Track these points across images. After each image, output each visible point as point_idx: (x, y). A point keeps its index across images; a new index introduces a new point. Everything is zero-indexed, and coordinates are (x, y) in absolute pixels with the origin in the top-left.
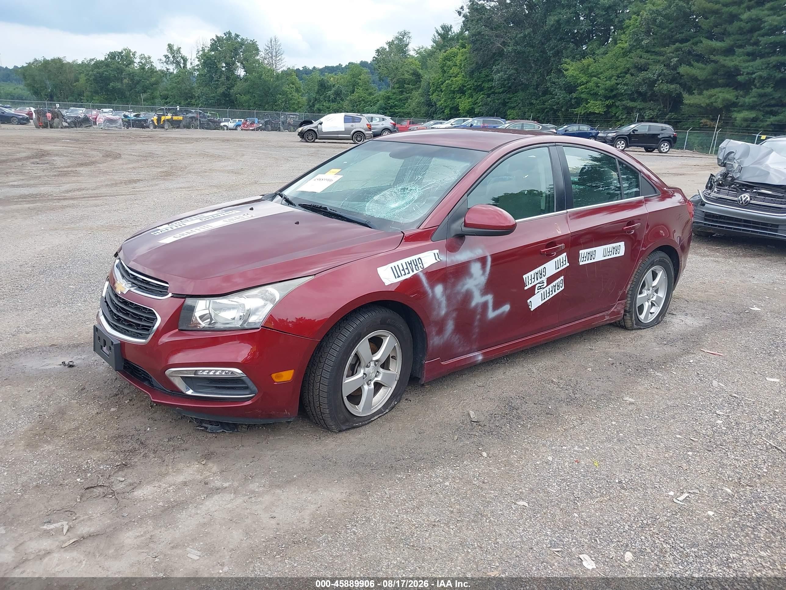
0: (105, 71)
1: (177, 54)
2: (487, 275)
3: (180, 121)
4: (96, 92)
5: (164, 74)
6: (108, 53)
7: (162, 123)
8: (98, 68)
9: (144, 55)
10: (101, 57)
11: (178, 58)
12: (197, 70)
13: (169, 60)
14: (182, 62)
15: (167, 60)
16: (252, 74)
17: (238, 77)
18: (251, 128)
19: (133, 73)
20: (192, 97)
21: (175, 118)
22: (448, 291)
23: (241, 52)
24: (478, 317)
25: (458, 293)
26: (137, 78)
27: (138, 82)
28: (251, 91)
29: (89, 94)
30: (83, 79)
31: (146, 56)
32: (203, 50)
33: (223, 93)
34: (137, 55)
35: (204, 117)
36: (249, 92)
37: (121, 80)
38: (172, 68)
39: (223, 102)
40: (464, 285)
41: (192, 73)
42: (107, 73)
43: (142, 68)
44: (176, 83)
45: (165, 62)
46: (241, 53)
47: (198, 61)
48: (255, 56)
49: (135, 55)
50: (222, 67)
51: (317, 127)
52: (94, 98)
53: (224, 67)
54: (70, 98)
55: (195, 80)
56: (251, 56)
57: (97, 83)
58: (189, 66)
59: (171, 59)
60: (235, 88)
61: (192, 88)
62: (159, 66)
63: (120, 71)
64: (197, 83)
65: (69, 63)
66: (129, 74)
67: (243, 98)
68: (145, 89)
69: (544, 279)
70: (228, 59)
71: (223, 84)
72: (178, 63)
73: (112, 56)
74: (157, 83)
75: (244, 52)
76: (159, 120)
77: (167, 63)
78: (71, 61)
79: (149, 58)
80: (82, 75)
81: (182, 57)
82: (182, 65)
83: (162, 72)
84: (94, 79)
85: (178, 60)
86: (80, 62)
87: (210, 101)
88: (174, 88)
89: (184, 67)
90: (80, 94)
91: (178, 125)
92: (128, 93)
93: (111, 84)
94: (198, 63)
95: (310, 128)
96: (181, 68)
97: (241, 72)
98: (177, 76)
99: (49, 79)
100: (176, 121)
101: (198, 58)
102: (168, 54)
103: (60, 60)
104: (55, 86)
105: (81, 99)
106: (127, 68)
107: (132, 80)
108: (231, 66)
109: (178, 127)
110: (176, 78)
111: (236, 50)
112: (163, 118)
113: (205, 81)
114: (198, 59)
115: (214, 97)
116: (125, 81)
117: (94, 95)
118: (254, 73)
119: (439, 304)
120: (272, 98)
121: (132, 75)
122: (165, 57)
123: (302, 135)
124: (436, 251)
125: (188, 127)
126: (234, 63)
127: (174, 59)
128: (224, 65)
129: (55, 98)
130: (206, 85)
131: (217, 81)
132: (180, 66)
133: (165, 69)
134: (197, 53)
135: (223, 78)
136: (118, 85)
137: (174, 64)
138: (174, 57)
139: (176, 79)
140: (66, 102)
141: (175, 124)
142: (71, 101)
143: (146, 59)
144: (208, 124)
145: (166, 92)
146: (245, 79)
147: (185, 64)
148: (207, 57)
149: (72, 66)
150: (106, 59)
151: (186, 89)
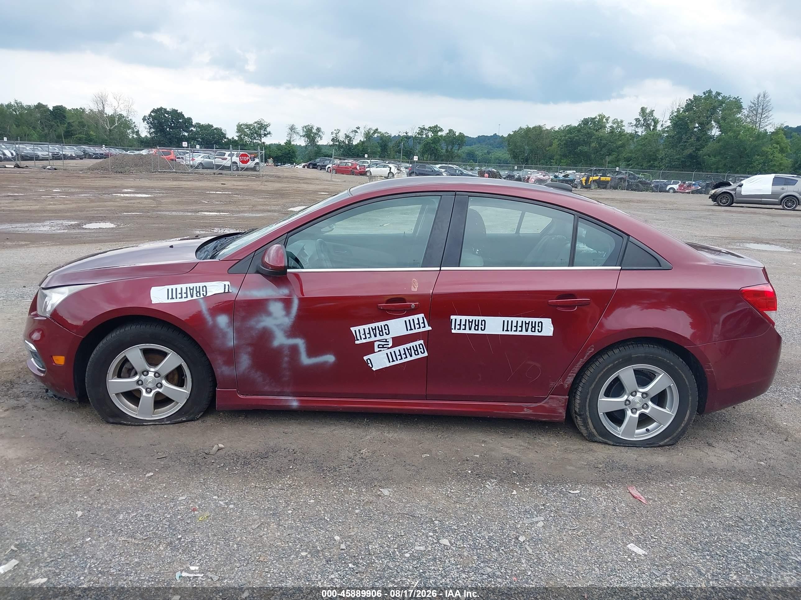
0: (576, 136)
1: (649, 116)
2: (293, 317)
3: (607, 182)
4: (565, 156)
5: (634, 136)
6: (583, 119)
7: (589, 183)
8: (571, 133)
9: (617, 119)
10: (575, 123)
11: (649, 120)
12: (667, 131)
13: (639, 123)
14: (653, 124)
15: (638, 123)
16: (727, 133)
17: (712, 137)
18: (687, 191)
19: (601, 137)
20: (655, 160)
21: (603, 178)
22: (237, 324)
23: (720, 110)
24: (286, 359)
25: (251, 328)
26: (604, 142)
27: (605, 146)
28: (722, 152)
29: (558, 157)
30: (556, 143)
31: (619, 120)
32: (678, 110)
33: (691, 154)
34: (610, 120)
35: (634, 178)
36: (720, 153)
37: (589, 144)
38: (641, 131)
39: (688, 164)
40: (259, 322)
41: (660, 135)
42: (577, 138)
43: (612, 132)
44: (641, 145)
45: (635, 125)
46: (720, 112)
47: (670, 123)
48: (736, 114)
49: (608, 120)
50: (695, 127)
51: (735, 190)
52: (562, 161)
53: (697, 127)
54: (542, 161)
55: (662, 141)
56: (730, 115)
57: (566, 147)
58: (659, 128)
59: (642, 122)
60: (705, 150)
61: (658, 150)
62: (629, 130)
63: (590, 135)
64: (663, 145)
65: (547, 130)
66: (597, 138)
67: (712, 159)
68: (611, 152)
69: (389, 338)
70: (703, 119)
71: (692, 145)
72: (648, 126)
73: (586, 122)
74: (623, 146)
75: (723, 110)
76: (587, 181)
77: (636, 126)
78: (549, 128)
79: (622, 122)
80: (556, 140)
81: (653, 120)
82: (652, 128)
83: (631, 135)
84: (565, 144)
85: (649, 122)
86: (557, 129)
87: (673, 164)
88: (639, 150)
89: (653, 129)
90: (551, 158)
91: (605, 186)
92: (593, 156)
93: (579, 148)
94: (670, 124)
95: (725, 191)
96: (650, 130)
97: (715, 132)
98: (645, 138)
99: (528, 145)
100: (604, 181)
101: (670, 119)
102: (639, 117)
103: (540, 127)
104: (531, 151)
105: (551, 162)
106: (597, 133)
107: (599, 143)
108: (705, 126)
109: (605, 188)
110: (643, 140)
111: (714, 109)
112: (591, 179)
113: (673, 143)
114: (670, 121)
115: (679, 159)
116: (593, 145)
117: (563, 158)
118: (729, 133)
119: (224, 335)
120: (748, 159)
121: (600, 139)
122: (636, 120)
123: (714, 198)
124: (227, 283)
125: (615, 188)
126: (709, 123)
127: (645, 122)
128: (697, 125)
129: (529, 161)
130: (672, 147)
131: (685, 142)
132: (650, 128)
133: (633, 132)
134: (671, 114)
135: (693, 139)
136: (586, 149)
137: (644, 127)
138: (645, 120)
139: (642, 142)
140: (538, 165)
141: (602, 185)
142: (543, 164)
143: (618, 124)
144: (637, 185)
145: (630, 155)
146: (719, 139)
147: (655, 126)
148: (679, 118)
149: (548, 132)
150: (580, 125)
151: (651, 151)
